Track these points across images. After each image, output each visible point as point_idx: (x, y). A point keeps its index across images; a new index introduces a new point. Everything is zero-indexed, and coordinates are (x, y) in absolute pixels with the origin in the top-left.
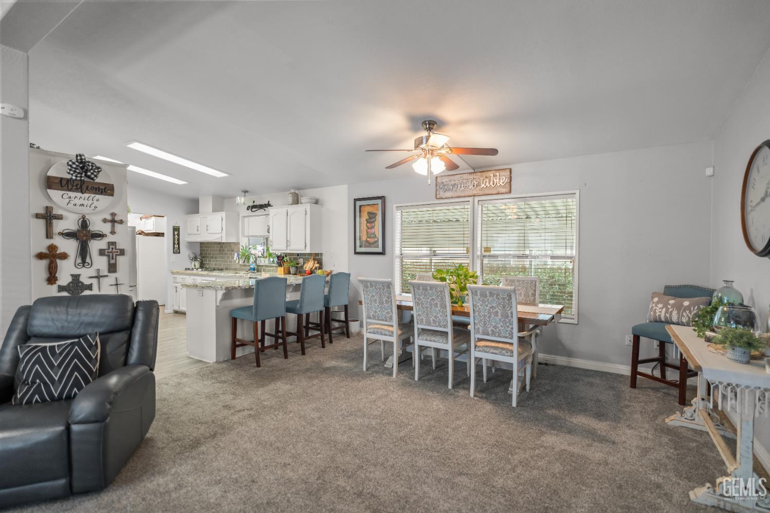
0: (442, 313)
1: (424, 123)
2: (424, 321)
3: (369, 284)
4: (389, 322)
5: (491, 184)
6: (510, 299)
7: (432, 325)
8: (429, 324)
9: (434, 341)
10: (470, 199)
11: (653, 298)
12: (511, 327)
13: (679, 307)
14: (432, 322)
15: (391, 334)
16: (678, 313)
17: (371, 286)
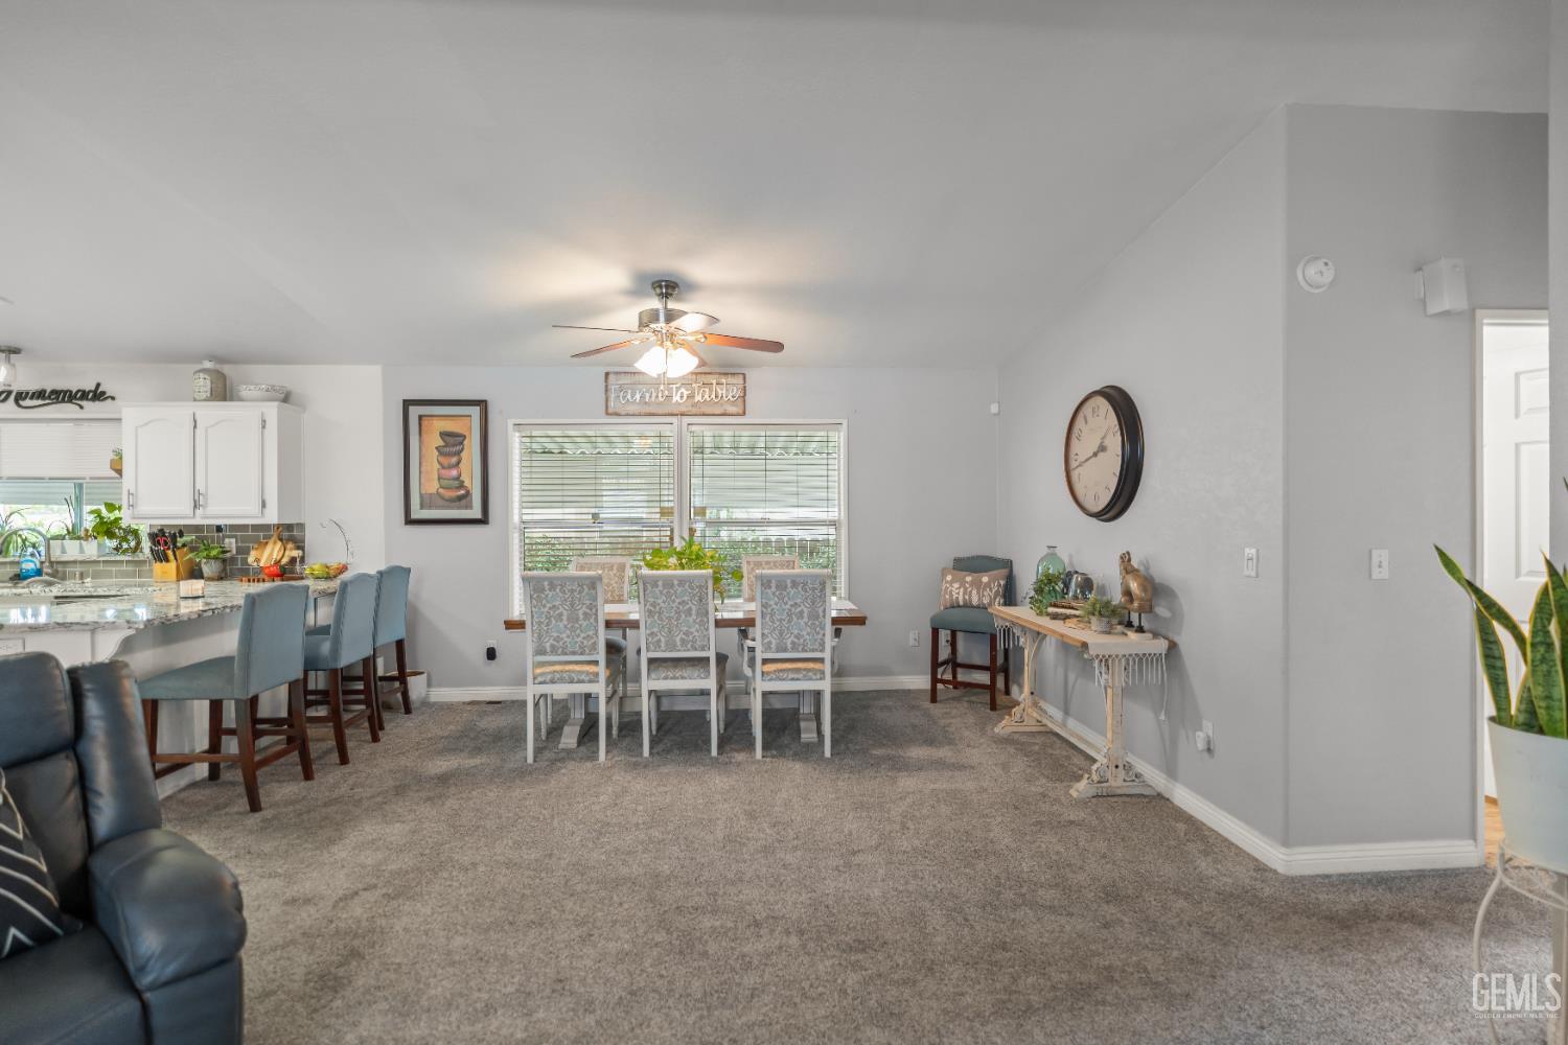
0: (700, 626)
1: (657, 284)
2: (663, 645)
3: (546, 583)
4: (589, 654)
5: (713, 396)
6: (823, 589)
7: (679, 648)
8: (672, 646)
9: (683, 678)
10: (674, 420)
11: (944, 575)
12: (822, 632)
13: (977, 584)
14: (679, 643)
15: (594, 678)
16: (978, 593)
17: (552, 587)
